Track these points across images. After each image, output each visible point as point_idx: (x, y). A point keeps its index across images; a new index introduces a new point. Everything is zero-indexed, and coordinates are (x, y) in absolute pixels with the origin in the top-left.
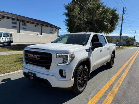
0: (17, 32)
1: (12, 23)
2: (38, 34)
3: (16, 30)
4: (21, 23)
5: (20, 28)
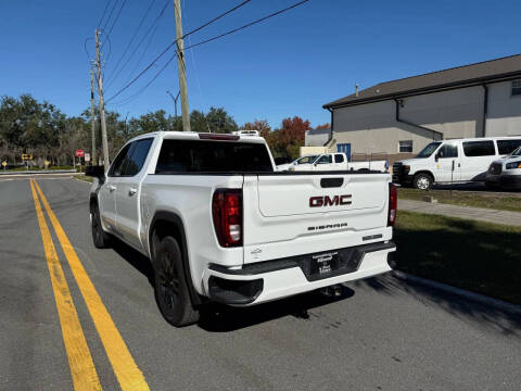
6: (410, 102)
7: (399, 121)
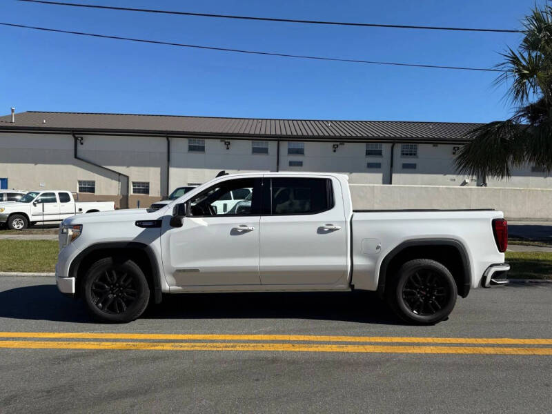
0: (384, 183)
1: (369, 153)
2: (464, 183)
3: (379, 176)
4: (398, 148)
5: (392, 166)
6: (90, 140)
7: (77, 158)
